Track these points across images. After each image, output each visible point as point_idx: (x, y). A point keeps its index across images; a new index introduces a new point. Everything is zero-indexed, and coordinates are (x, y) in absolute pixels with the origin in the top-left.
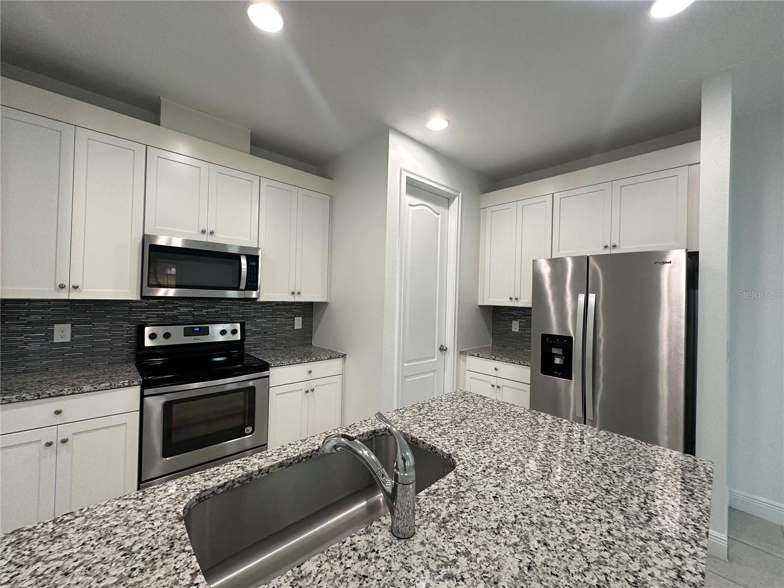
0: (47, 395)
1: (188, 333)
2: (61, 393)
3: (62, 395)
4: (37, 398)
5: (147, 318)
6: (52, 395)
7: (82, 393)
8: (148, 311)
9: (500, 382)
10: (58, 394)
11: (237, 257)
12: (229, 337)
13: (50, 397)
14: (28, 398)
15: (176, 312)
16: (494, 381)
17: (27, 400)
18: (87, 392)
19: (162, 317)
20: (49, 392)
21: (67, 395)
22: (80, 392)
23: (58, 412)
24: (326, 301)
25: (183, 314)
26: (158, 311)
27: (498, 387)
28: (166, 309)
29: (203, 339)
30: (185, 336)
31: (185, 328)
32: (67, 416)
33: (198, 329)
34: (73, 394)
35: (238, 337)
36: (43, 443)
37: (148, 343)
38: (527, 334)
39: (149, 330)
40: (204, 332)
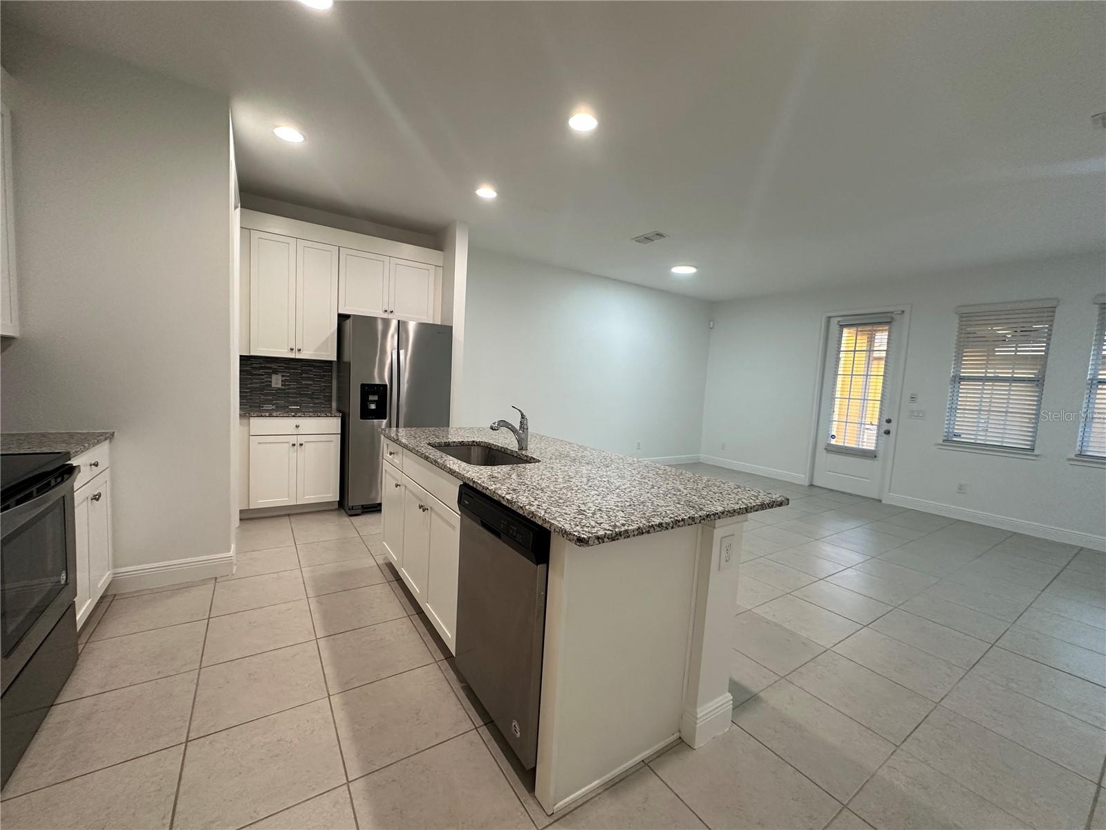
9: (302, 439)
16: (293, 440)
24: (16, 335)
27: (301, 445)
38: (294, 389)
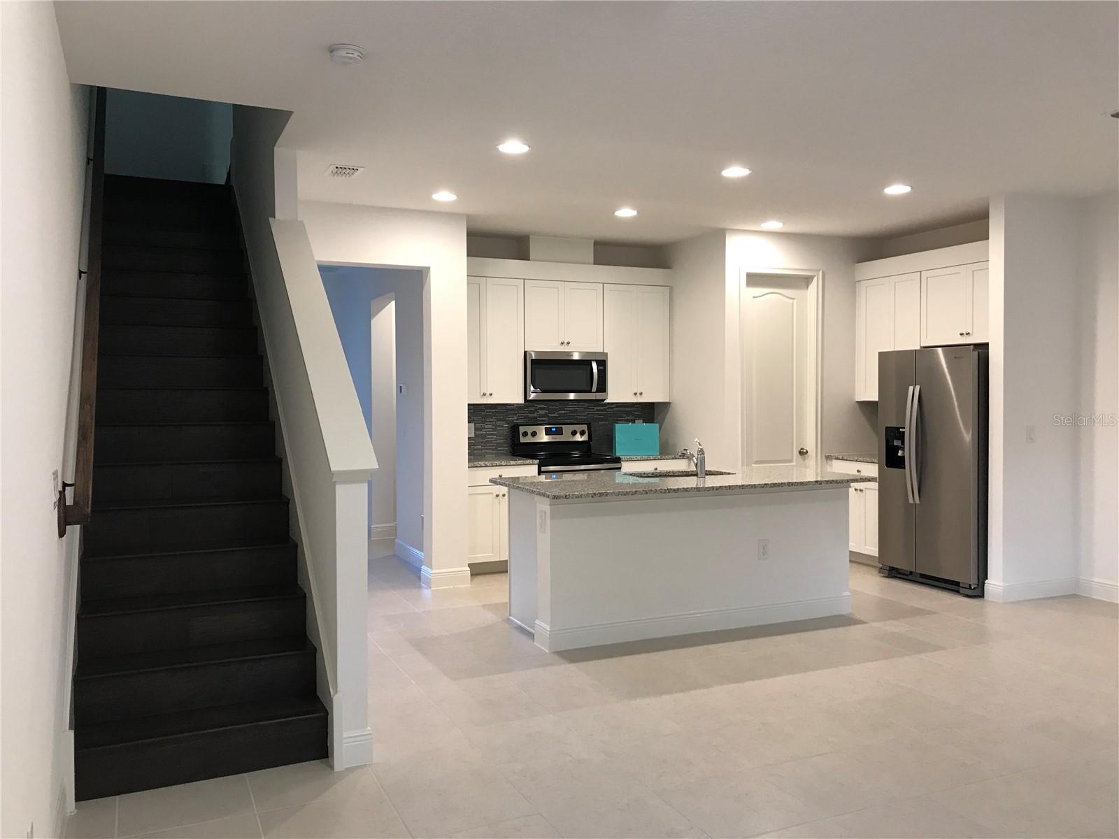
1: (548, 432)
2: (501, 464)
4: (491, 465)
5: (517, 420)
8: (518, 413)
11: (589, 363)
12: (578, 438)
13: (497, 466)
15: (536, 414)
17: (488, 466)
18: (513, 465)
19: (526, 418)
20: (496, 463)
21: (504, 465)
22: (510, 464)
23: (500, 476)
24: (668, 401)
26: (524, 413)
27: (861, 490)
29: (559, 438)
30: (546, 435)
31: (546, 428)
33: (555, 429)
35: (585, 438)
37: (523, 440)
39: (522, 429)
40: (559, 432)
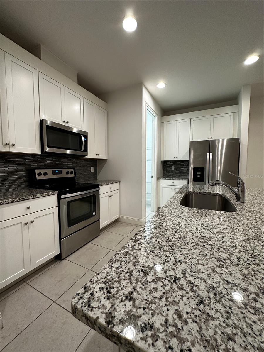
0: (23, 199)
1: (54, 173)
2: (29, 198)
3: (29, 199)
4: (19, 200)
6: (25, 199)
7: (37, 198)
8: (33, 162)
9: (174, 187)
10: (28, 198)
11: (80, 135)
12: (70, 175)
13: (25, 200)
14: (16, 200)
15: (45, 163)
16: (172, 187)
17: (15, 202)
18: (39, 197)
19: (39, 165)
20: (24, 198)
21: (31, 199)
22: (36, 197)
23: (28, 208)
24: (107, 159)
25: (48, 164)
26: (37, 162)
27: (174, 189)
28: (41, 161)
29: (60, 176)
30: (53, 174)
31: (52, 170)
32: (31, 210)
33: (57, 171)
34: (33, 198)
35: (73, 175)
36: (23, 223)
37: (38, 178)
38: (177, 171)
39: (37, 171)
40: (60, 172)
